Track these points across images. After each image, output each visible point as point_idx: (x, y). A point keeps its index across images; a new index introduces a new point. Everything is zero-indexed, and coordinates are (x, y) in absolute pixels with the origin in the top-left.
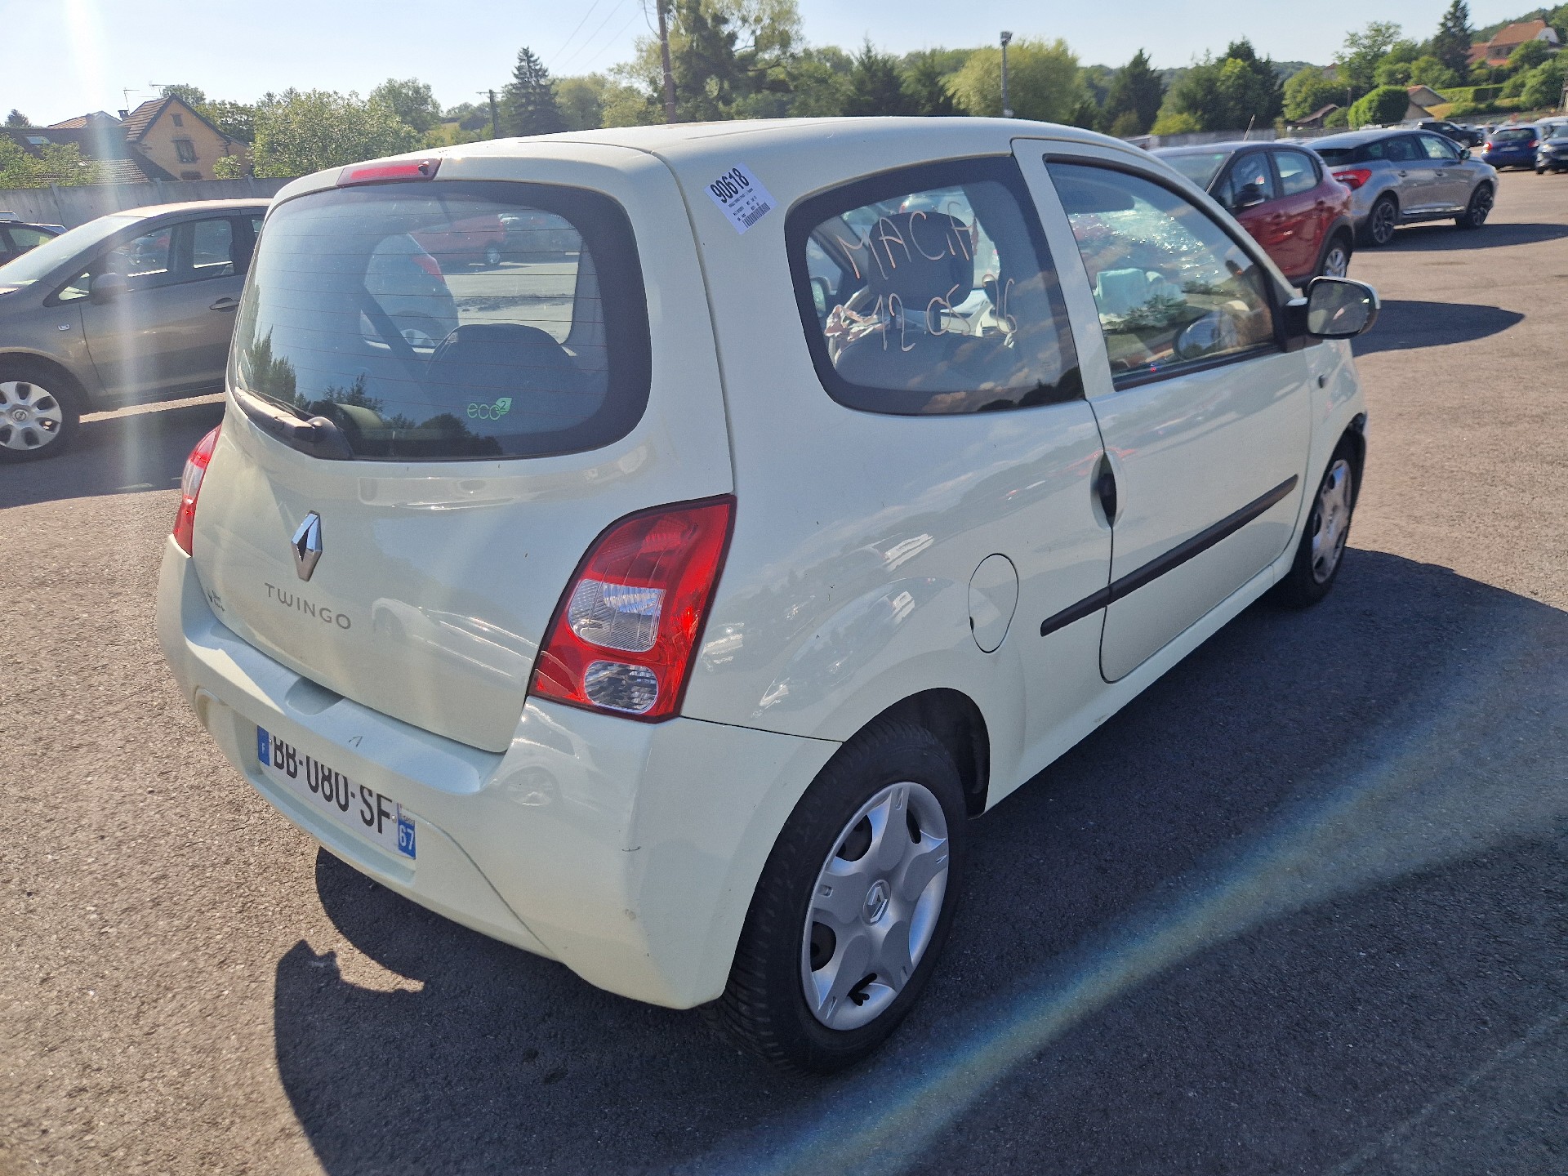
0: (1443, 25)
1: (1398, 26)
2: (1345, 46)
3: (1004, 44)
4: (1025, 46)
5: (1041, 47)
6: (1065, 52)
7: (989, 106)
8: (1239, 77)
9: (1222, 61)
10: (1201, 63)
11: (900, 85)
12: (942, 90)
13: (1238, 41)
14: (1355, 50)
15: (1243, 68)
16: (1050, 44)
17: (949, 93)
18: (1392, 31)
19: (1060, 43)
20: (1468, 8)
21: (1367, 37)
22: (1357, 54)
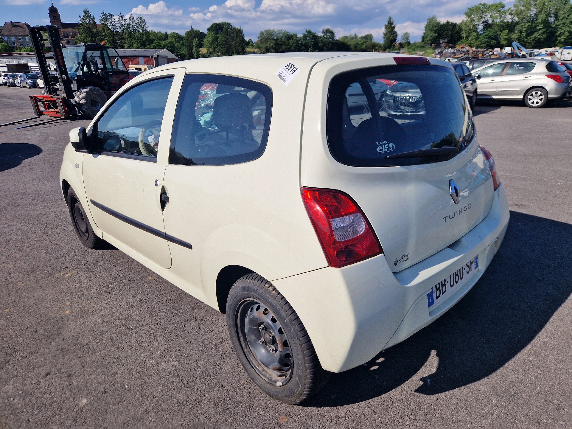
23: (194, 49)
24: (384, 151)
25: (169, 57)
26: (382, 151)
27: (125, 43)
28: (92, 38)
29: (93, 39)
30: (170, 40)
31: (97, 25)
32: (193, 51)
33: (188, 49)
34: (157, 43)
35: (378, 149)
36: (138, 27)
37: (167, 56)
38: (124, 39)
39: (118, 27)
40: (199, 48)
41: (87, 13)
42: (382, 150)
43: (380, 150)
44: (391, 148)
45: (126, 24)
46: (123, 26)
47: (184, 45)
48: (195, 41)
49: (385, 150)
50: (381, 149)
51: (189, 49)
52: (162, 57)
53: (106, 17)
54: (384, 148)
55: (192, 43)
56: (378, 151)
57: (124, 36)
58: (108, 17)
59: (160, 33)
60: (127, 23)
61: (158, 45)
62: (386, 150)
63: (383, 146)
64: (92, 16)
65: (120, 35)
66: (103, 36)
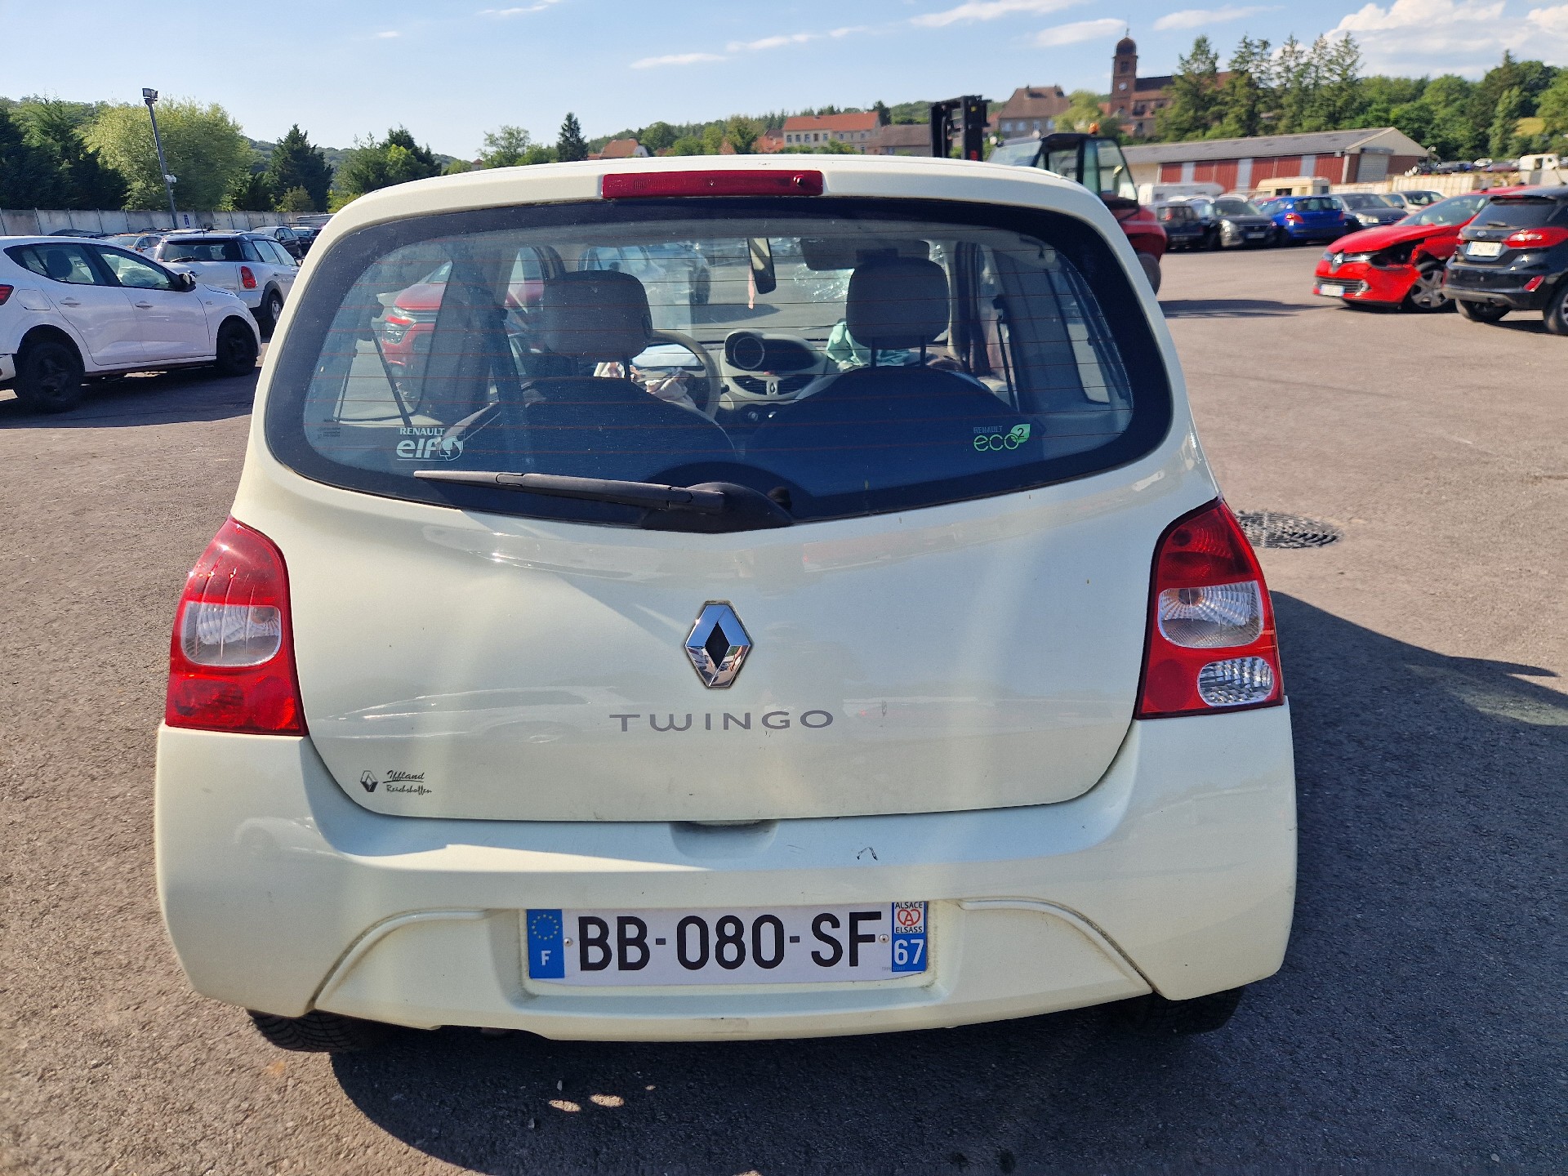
0: (563, 135)
1: (527, 132)
2: (486, 145)
3: (149, 101)
4: (174, 107)
5: (193, 111)
6: (223, 119)
7: (142, 169)
8: (405, 164)
9: (385, 146)
10: (366, 146)
11: (21, 136)
12: (80, 146)
13: (397, 129)
14: (495, 149)
15: (407, 155)
16: (204, 107)
17: (90, 150)
18: (522, 136)
19: (216, 109)
20: (579, 122)
21: (503, 139)
22: (497, 152)
23: (1497, 123)
24: (419, 455)
25: (1397, 153)
26: (411, 455)
27: (1279, 118)
28: (1196, 111)
29: (1199, 113)
30: (1427, 98)
31: (1219, 74)
32: (1490, 131)
33: (1474, 123)
34: (1377, 110)
35: (401, 446)
36: (1330, 70)
37: (1391, 147)
38: (1281, 107)
39: (1273, 76)
40: (1517, 118)
41: (1201, 46)
42: (414, 451)
43: (404, 451)
44: (449, 453)
45: (1298, 65)
46: (1288, 69)
47: (1462, 113)
48: (1509, 97)
49: (423, 454)
50: (413, 447)
51: (1477, 125)
52: (1374, 152)
53: (1248, 52)
54: (421, 446)
55: (1495, 103)
56: (400, 453)
57: (1284, 101)
58: (1256, 50)
59: (1407, 80)
60: (1303, 60)
61: (1378, 119)
62: (427, 455)
63: (421, 441)
64: (1213, 52)
65: (1273, 99)
66: (1227, 103)
